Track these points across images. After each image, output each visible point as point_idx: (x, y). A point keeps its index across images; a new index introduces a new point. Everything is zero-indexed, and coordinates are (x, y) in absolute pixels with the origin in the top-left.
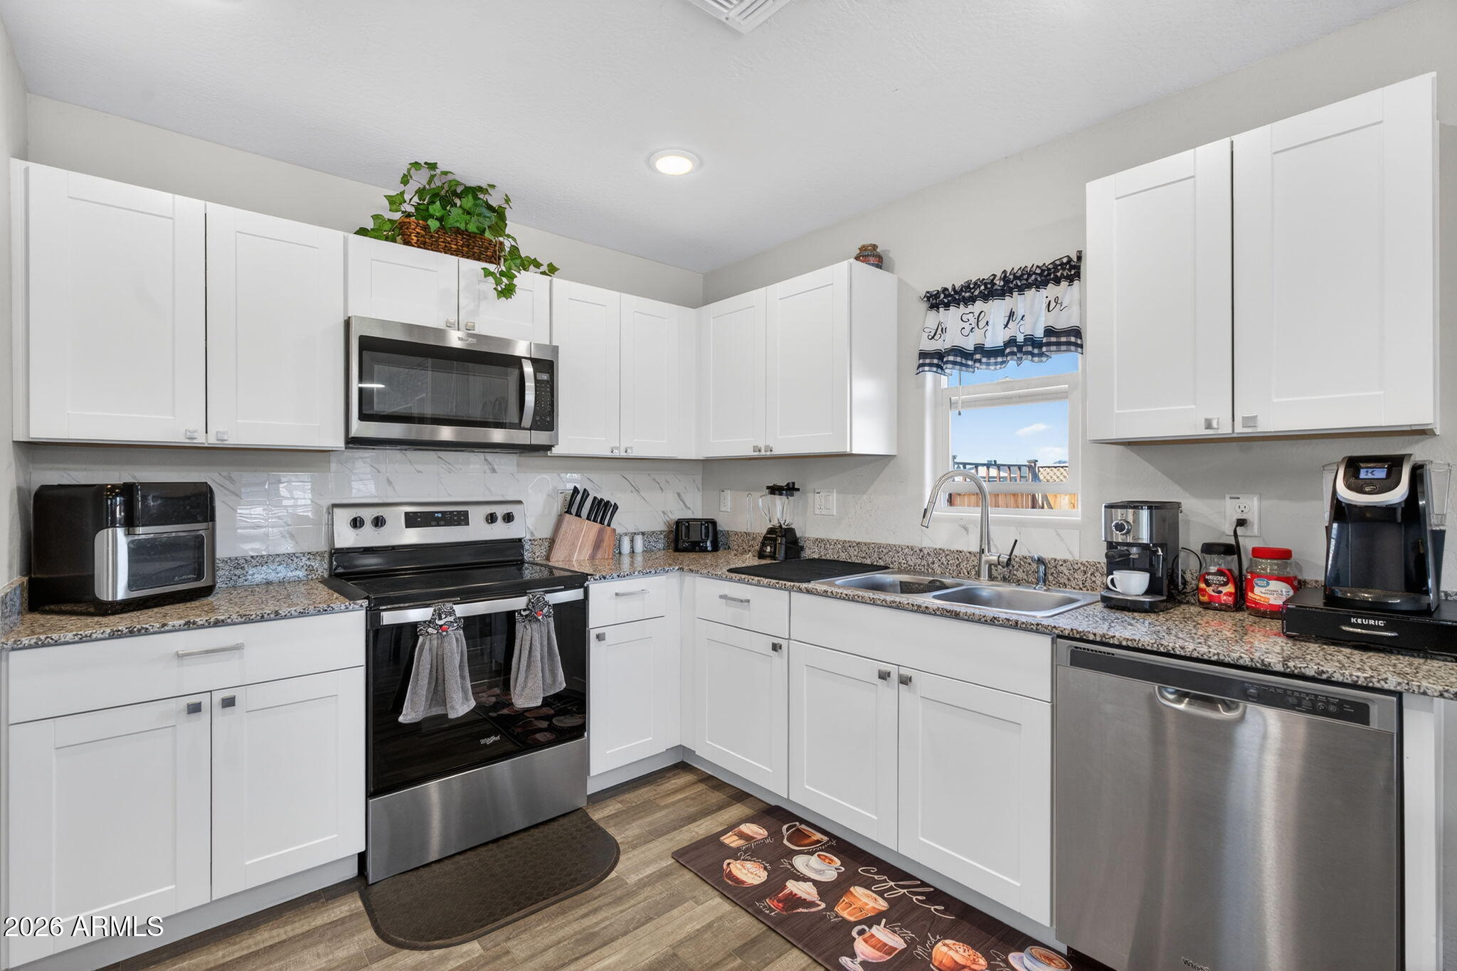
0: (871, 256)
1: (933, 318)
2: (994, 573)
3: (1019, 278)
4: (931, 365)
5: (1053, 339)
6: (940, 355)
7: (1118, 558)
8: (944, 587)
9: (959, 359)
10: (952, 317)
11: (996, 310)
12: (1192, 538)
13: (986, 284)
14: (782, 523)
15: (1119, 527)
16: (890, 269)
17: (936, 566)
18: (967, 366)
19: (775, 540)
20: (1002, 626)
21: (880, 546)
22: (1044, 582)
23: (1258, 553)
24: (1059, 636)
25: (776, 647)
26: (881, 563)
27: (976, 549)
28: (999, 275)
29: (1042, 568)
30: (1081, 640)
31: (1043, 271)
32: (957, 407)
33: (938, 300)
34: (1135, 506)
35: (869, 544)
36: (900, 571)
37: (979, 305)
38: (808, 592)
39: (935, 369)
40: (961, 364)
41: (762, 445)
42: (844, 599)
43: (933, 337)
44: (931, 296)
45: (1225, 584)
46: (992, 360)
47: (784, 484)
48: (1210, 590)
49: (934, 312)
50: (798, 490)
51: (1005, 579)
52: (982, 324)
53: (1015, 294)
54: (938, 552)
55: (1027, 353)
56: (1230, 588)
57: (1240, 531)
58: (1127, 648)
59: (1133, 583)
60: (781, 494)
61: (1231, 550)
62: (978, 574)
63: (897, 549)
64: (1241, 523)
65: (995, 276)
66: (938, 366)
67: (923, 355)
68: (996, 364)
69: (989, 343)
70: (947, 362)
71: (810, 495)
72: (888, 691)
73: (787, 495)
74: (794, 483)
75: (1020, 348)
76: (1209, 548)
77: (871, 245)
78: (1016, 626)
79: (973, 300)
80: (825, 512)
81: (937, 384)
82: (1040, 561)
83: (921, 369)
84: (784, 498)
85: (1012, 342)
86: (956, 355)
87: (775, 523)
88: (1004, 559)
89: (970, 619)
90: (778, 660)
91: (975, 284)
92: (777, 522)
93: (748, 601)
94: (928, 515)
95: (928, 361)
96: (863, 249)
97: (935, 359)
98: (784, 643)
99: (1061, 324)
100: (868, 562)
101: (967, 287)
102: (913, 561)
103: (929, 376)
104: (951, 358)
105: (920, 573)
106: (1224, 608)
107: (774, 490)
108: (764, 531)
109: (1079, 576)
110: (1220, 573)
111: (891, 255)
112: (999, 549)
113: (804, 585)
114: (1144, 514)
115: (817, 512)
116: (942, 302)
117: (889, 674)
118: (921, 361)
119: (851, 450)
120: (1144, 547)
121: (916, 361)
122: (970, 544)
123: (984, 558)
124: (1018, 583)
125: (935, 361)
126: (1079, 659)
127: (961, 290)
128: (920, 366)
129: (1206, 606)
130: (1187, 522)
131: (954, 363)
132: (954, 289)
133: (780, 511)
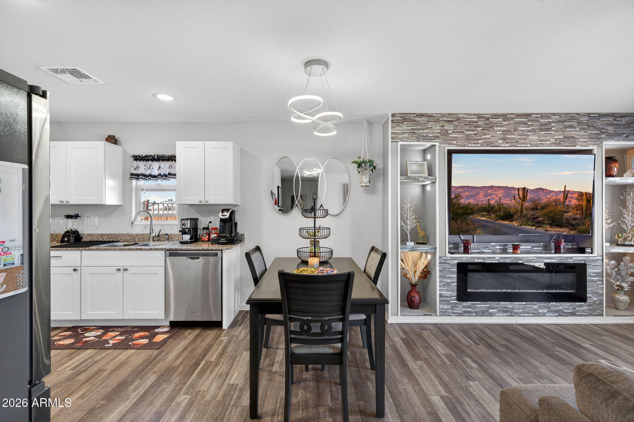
0: (112, 140)
1: (135, 163)
2: (155, 239)
3: (162, 157)
4: (135, 178)
5: (170, 176)
6: (138, 175)
7: (183, 232)
8: (138, 244)
9: (144, 178)
10: (142, 164)
11: (156, 165)
12: (201, 226)
13: (152, 157)
14: (73, 229)
15: (183, 224)
16: (120, 145)
17: (136, 239)
18: (146, 179)
19: (69, 235)
20: (153, 250)
21: (115, 235)
22: (168, 240)
23: (212, 229)
24: (167, 250)
25: (75, 270)
26: (116, 240)
27: (149, 233)
28: (156, 155)
29: (167, 236)
30: (171, 250)
31: (168, 157)
32: (143, 191)
33: (137, 158)
34: (187, 219)
35: (112, 234)
36: (123, 242)
37: (150, 162)
38: (89, 250)
39: (136, 179)
40: (144, 179)
41: (64, 200)
42: (104, 250)
43: (135, 169)
44: (135, 156)
45: (206, 236)
46: (154, 179)
47: (73, 214)
48: (204, 238)
49: (135, 162)
50: (80, 216)
51: (158, 241)
52: (151, 168)
53: (161, 161)
54: (137, 235)
55: (164, 179)
56: (207, 237)
57: (210, 224)
58: (181, 250)
59: (187, 237)
60: (72, 218)
61: (207, 228)
62: (149, 240)
63: (123, 235)
64: (210, 222)
65: (155, 155)
66: (137, 178)
67: (132, 174)
68: (155, 180)
69: (153, 174)
70: (140, 178)
71: (86, 219)
72: (119, 275)
73: (75, 218)
74: (78, 214)
75: (162, 177)
76: (204, 228)
77: (113, 136)
78: (156, 249)
79: (148, 160)
80: (93, 224)
81: (137, 183)
82: (167, 234)
83: (131, 179)
84: (74, 220)
85: (160, 175)
86: (143, 176)
87: (69, 229)
88: (157, 235)
89: (145, 250)
90: (76, 275)
91: (149, 156)
92: (70, 229)
93: (61, 256)
94: (133, 223)
95: (134, 177)
96: (109, 136)
97: (137, 176)
98: (79, 268)
99: (173, 173)
100: (111, 240)
101: (146, 156)
102: (129, 238)
103: (134, 182)
104: (141, 177)
105: (131, 241)
106: (206, 241)
107: (68, 217)
108: (64, 233)
109: (177, 238)
110: (206, 234)
111: (120, 140)
112: (156, 232)
113: (87, 248)
114: (189, 221)
115: (89, 224)
116: (138, 159)
117: (120, 269)
118: (131, 176)
119: (105, 203)
120: (189, 229)
121: (129, 176)
122: (147, 231)
123: (151, 235)
124: (161, 241)
125: (136, 177)
126: (171, 255)
127: (145, 157)
128: (131, 178)
129: (203, 241)
130: (201, 223)
131: (142, 178)
132: (142, 156)
133: (71, 225)
